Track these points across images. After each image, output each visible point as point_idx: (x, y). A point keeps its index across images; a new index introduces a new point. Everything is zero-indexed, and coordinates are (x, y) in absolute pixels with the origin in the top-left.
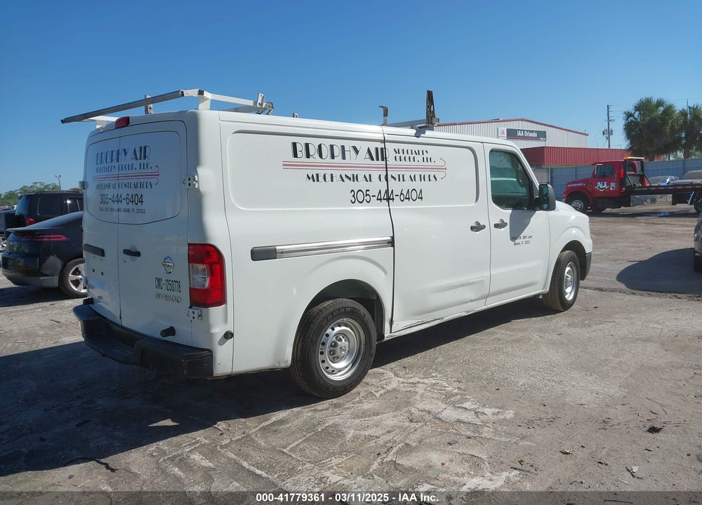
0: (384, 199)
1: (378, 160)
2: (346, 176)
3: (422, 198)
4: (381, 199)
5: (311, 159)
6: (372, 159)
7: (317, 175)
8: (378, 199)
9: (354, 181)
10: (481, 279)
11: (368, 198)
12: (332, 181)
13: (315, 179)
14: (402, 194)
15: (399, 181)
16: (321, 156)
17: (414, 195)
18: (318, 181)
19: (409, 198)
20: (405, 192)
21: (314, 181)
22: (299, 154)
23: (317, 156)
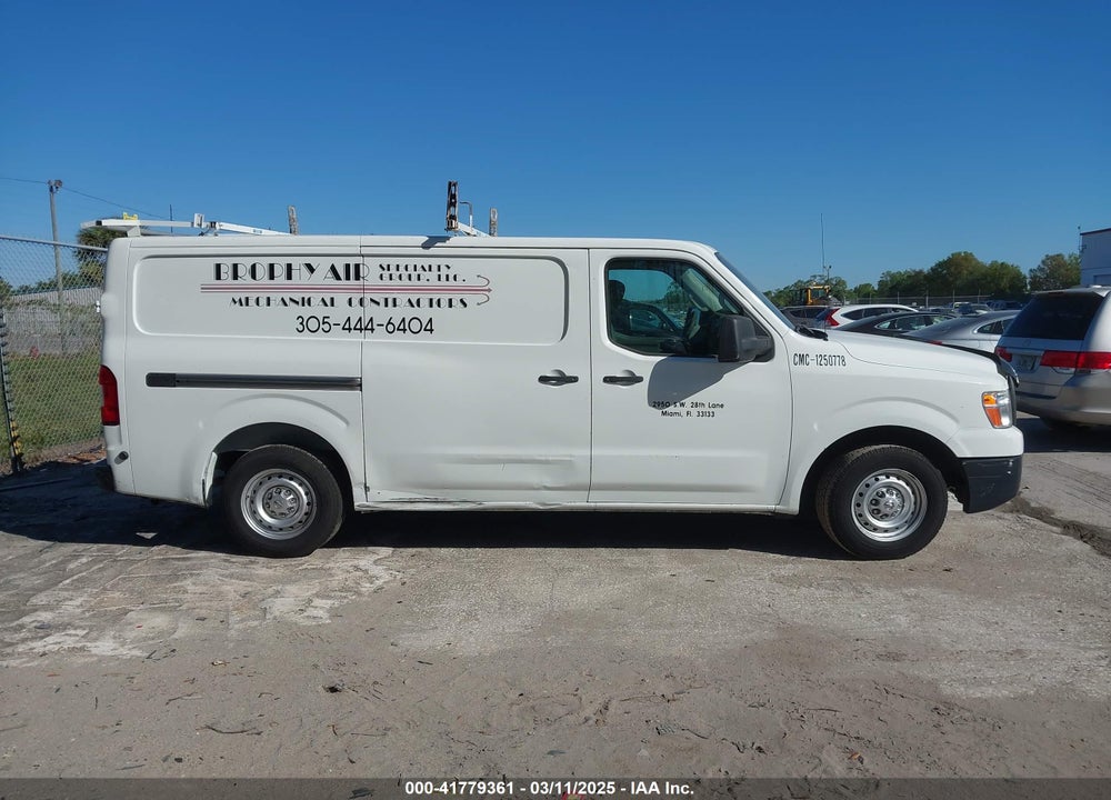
0: (355, 329)
1: (348, 278)
2: (291, 299)
3: (431, 330)
4: (350, 329)
5: (239, 281)
6: (338, 278)
7: (247, 299)
8: (344, 329)
9: (303, 305)
10: (568, 459)
11: (326, 327)
12: (269, 304)
13: (244, 302)
14: (389, 323)
15: (386, 305)
16: (254, 277)
17: (415, 326)
18: (247, 304)
19: (404, 330)
20: (397, 322)
21: (241, 305)
22: (223, 276)
23: (249, 277)
